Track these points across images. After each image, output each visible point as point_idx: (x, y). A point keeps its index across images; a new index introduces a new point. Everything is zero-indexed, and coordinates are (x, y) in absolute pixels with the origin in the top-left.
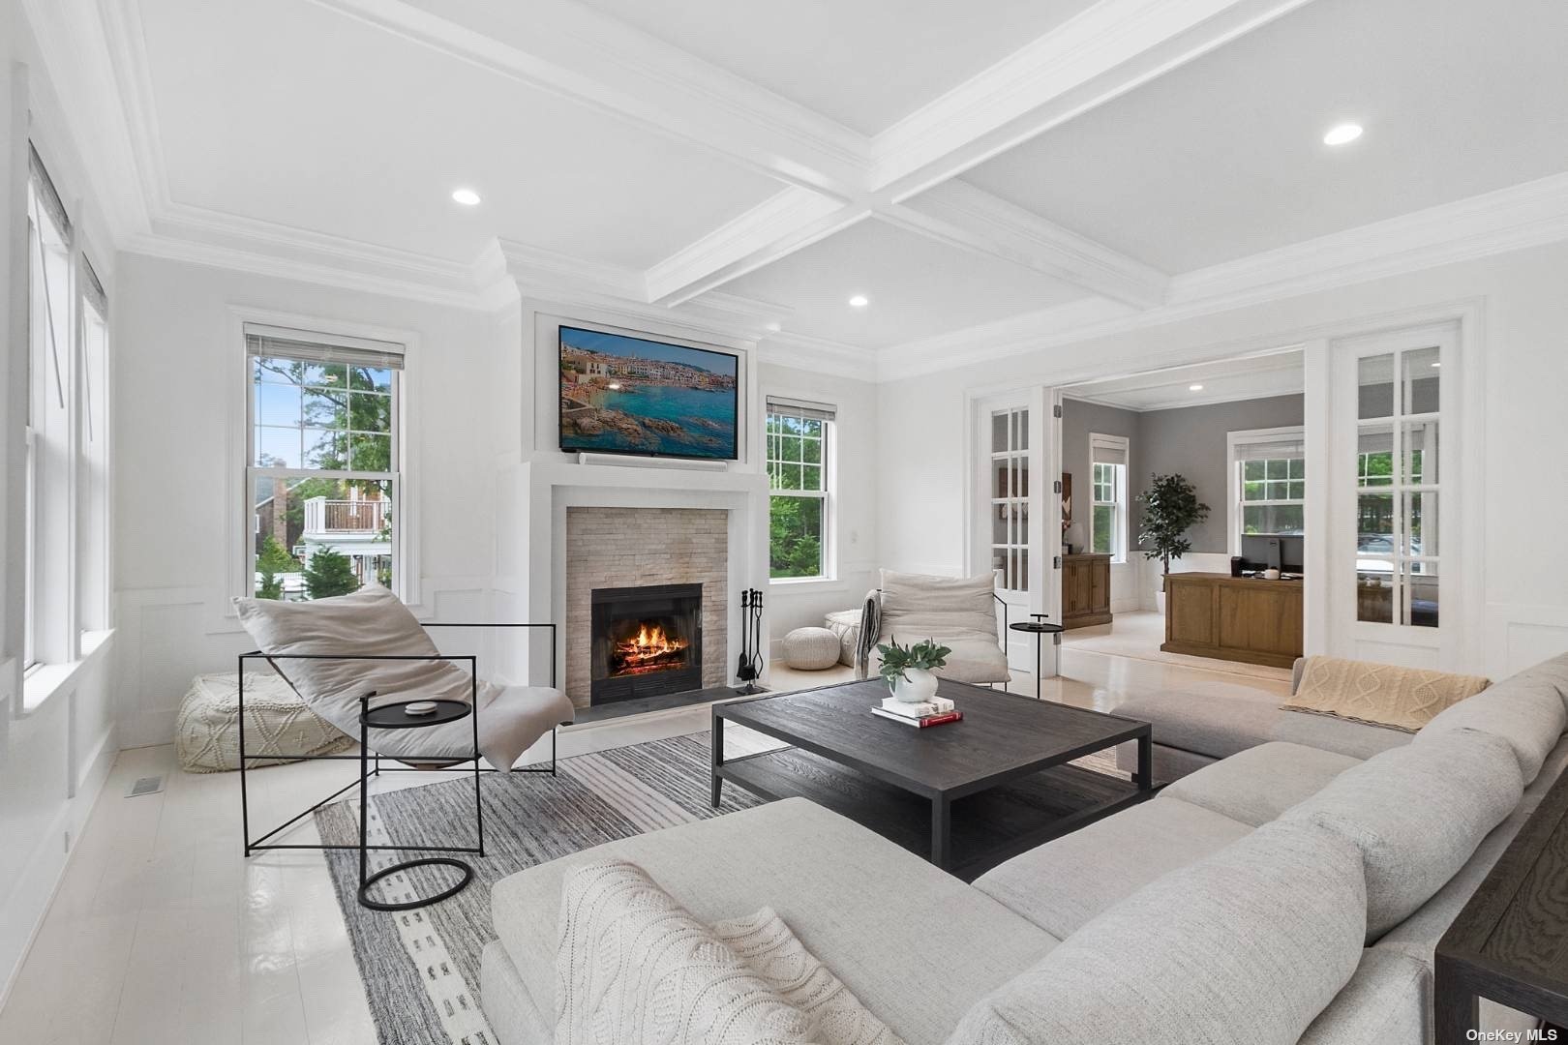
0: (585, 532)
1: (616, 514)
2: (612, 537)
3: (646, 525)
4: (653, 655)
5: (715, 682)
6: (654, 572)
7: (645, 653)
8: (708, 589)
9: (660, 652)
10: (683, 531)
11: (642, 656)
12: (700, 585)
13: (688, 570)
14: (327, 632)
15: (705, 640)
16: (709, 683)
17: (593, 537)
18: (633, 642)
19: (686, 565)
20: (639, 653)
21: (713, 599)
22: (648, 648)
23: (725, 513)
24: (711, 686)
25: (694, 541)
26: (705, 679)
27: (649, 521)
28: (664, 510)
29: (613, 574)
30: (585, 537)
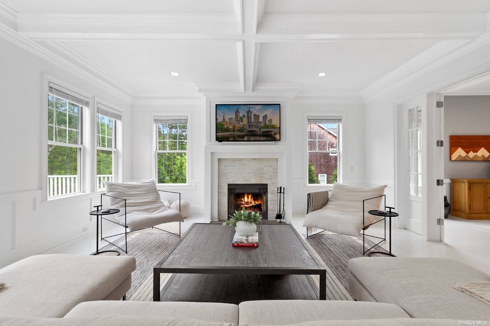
0: (225, 166)
1: (236, 161)
2: (234, 168)
3: (246, 164)
4: (249, 206)
5: (273, 218)
6: (249, 179)
7: (247, 204)
8: (270, 186)
9: (251, 205)
10: (260, 166)
11: (246, 205)
12: (267, 184)
13: (262, 179)
14: (120, 190)
15: (269, 203)
16: (270, 218)
17: (228, 168)
18: (243, 200)
19: (261, 177)
20: (245, 204)
21: (272, 189)
22: (248, 202)
23: (277, 160)
24: (271, 220)
25: (264, 169)
26: (269, 217)
27: (247, 162)
28: (253, 159)
29: (235, 179)
30: (226, 168)
